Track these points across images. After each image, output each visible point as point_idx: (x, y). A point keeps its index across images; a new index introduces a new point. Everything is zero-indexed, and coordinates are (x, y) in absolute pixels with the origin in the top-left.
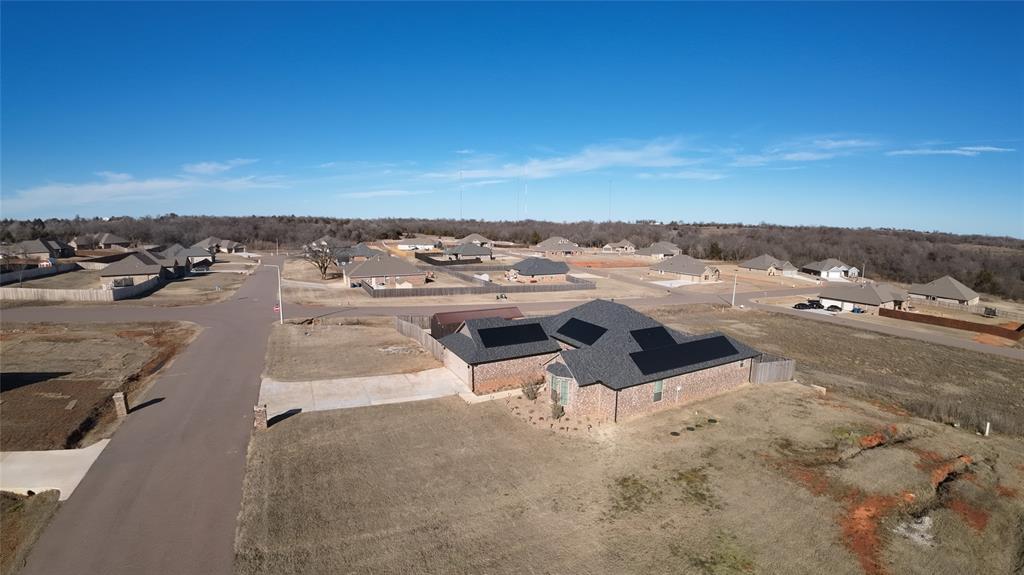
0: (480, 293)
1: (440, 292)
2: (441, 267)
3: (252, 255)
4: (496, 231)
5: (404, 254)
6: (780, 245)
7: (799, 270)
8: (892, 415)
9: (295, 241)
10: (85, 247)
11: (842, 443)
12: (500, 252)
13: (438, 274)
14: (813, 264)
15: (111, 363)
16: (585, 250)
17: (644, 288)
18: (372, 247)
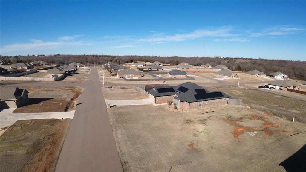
0: (158, 80)
1: (146, 80)
2: (146, 72)
3: (87, 68)
4: (164, 60)
5: (134, 68)
6: (263, 67)
7: (267, 75)
8: (267, 115)
9: (99, 63)
10: (35, 65)
11: (245, 118)
12: (165, 68)
13: (145, 74)
14: (272, 73)
15: (65, 96)
16: (194, 67)
17: (210, 80)
18: (124, 66)
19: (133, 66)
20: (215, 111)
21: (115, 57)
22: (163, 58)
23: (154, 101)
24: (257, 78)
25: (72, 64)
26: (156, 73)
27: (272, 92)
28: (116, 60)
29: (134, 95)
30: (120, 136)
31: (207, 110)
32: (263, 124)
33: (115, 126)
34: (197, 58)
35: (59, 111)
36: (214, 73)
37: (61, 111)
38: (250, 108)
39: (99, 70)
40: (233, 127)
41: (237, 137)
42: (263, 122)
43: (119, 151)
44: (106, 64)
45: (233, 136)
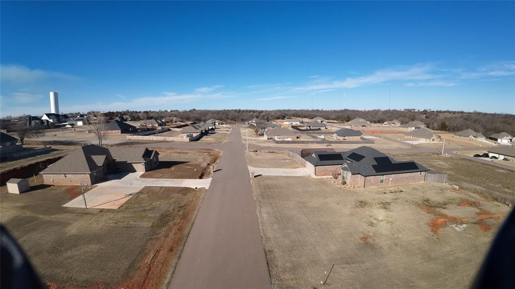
0: (319, 143)
1: (303, 142)
2: (303, 132)
3: (227, 126)
4: (329, 115)
5: (287, 126)
6: (480, 124)
7: (487, 138)
8: (483, 199)
9: (243, 120)
10: (168, 122)
11: (450, 203)
12: (331, 126)
13: (301, 135)
14: (494, 135)
15: (200, 160)
16: (373, 125)
17: (399, 144)
18: (274, 123)
19: (286, 123)
20: (404, 190)
21: (262, 112)
22: (328, 111)
23: (314, 171)
24: (471, 142)
25: (210, 121)
26: (317, 133)
27: (493, 164)
28: (264, 116)
29: (286, 162)
30: (265, 216)
31: (392, 189)
32: (476, 213)
33: (260, 202)
34: (379, 111)
35: (193, 178)
36: (404, 133)
37: (196, 178)
38: (459, 188)
39: (242, 128)
40: (431, 216)
41: (435, 232)
42: (478, 211)
43: (262, 235)
44: (250, 122)
45: (429, 229)
